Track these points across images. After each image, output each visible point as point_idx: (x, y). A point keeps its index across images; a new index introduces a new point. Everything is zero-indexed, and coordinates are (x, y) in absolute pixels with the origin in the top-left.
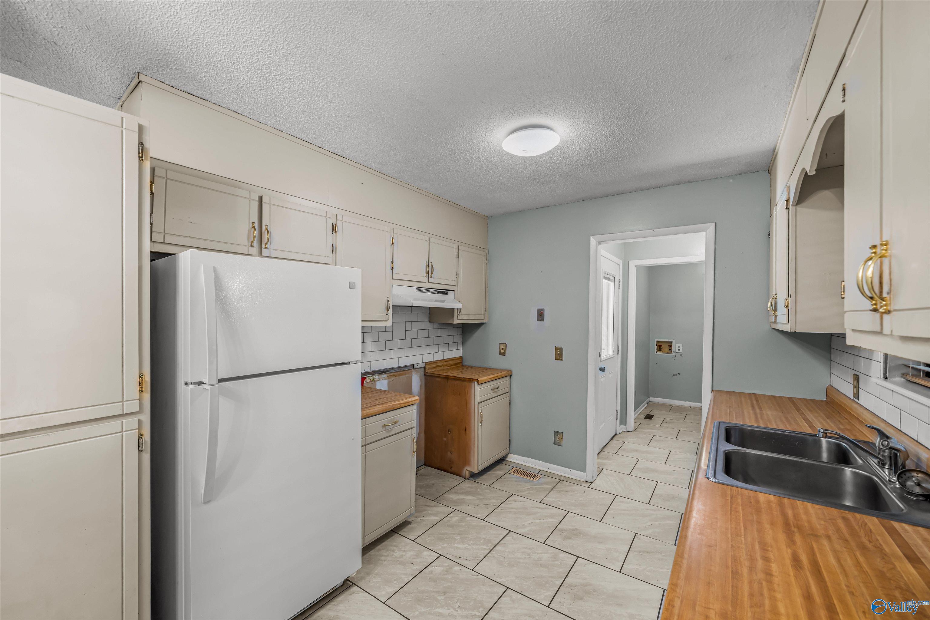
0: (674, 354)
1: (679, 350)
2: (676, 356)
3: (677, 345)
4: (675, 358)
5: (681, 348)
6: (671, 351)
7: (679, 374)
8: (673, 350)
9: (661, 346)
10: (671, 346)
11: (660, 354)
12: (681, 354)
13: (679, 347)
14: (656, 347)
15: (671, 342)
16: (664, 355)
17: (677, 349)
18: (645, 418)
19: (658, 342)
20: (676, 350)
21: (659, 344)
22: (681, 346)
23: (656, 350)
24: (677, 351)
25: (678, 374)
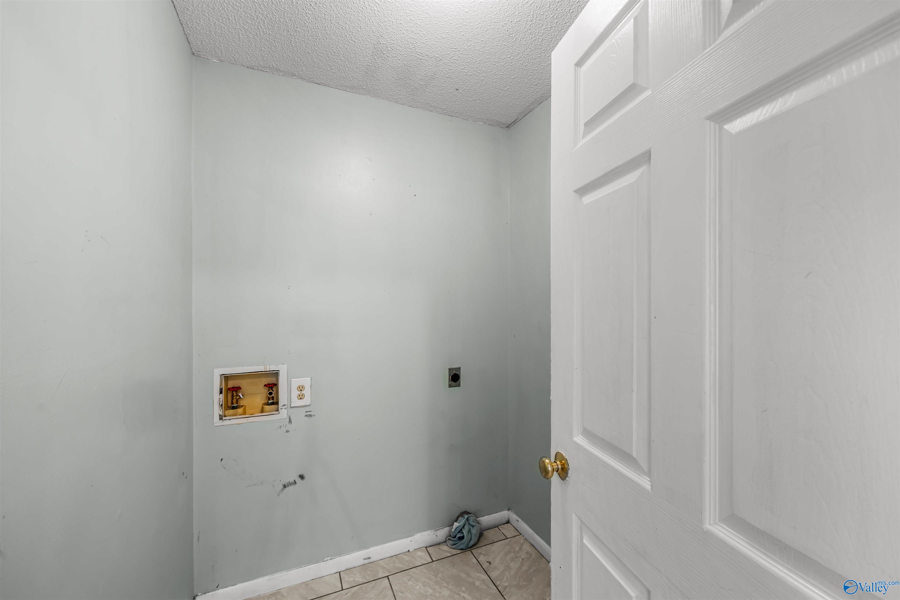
0: (284, 413)
1: (300, 397)
2: (290, 421)
3: (295, 382)
4: (289, 427)
5: (307, 392)
6: (276, 404)
7: (302, 477)
8: (283, 399)
9: (237, 389)
10: (273, 387)
11: (233, 421)
12: (306, 409)
13: (301, 388)
14: (218, 398)
15: (276, 374)
16: (249, 423)
17: (295, 393)
19: (226, 378)
20: (290, 399)
21: (230, 385)
22: (306, 382)
23: (217, 411)
24: (296, 402)
25: (298, 480)
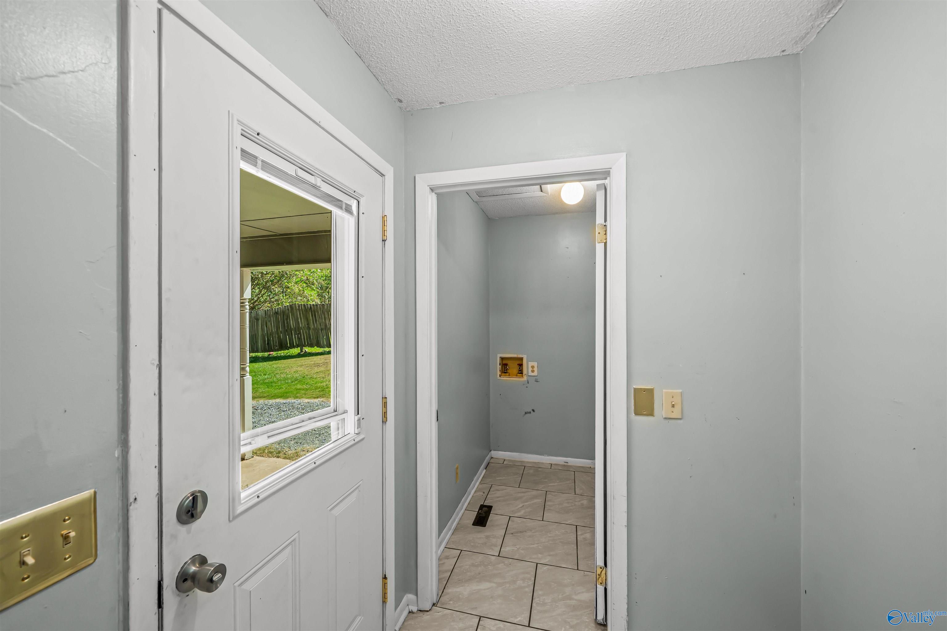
0: (525, 378)
1: (533, 371)
2: (528, 383)
3: (531, 364)
4: (528, 385)
5: (535, 369)
6: (522, 373)
7: (533, 411)
8: (525, 372)
9: (506, 365)
10: (521, 365)
11: (505, 378)
12: (536, 378)
13: (533, 367)
14: (499, 367)
15: (522, 359)
16: (512, 380)
17: (530, 369)
18: (473, 525)
19: (502, 359)
20: (528, 371)
21: (504, 362)
22: (535, 364)
23: (499, 373)
24: (531, 374)
25: (532, 412)
